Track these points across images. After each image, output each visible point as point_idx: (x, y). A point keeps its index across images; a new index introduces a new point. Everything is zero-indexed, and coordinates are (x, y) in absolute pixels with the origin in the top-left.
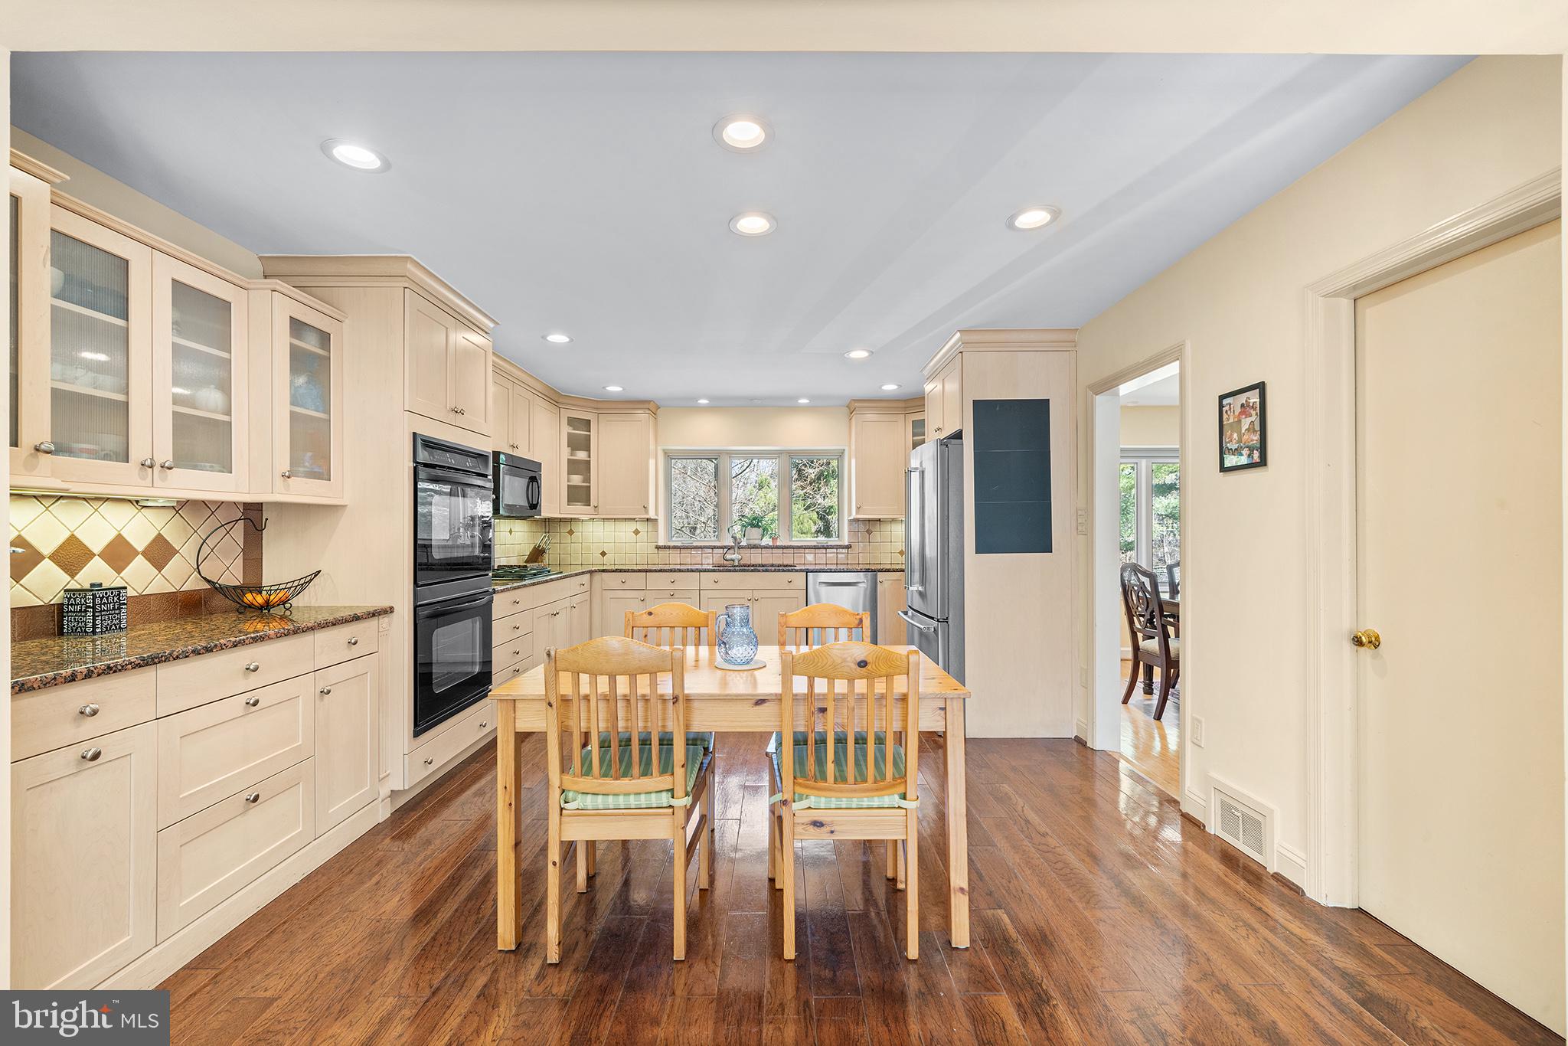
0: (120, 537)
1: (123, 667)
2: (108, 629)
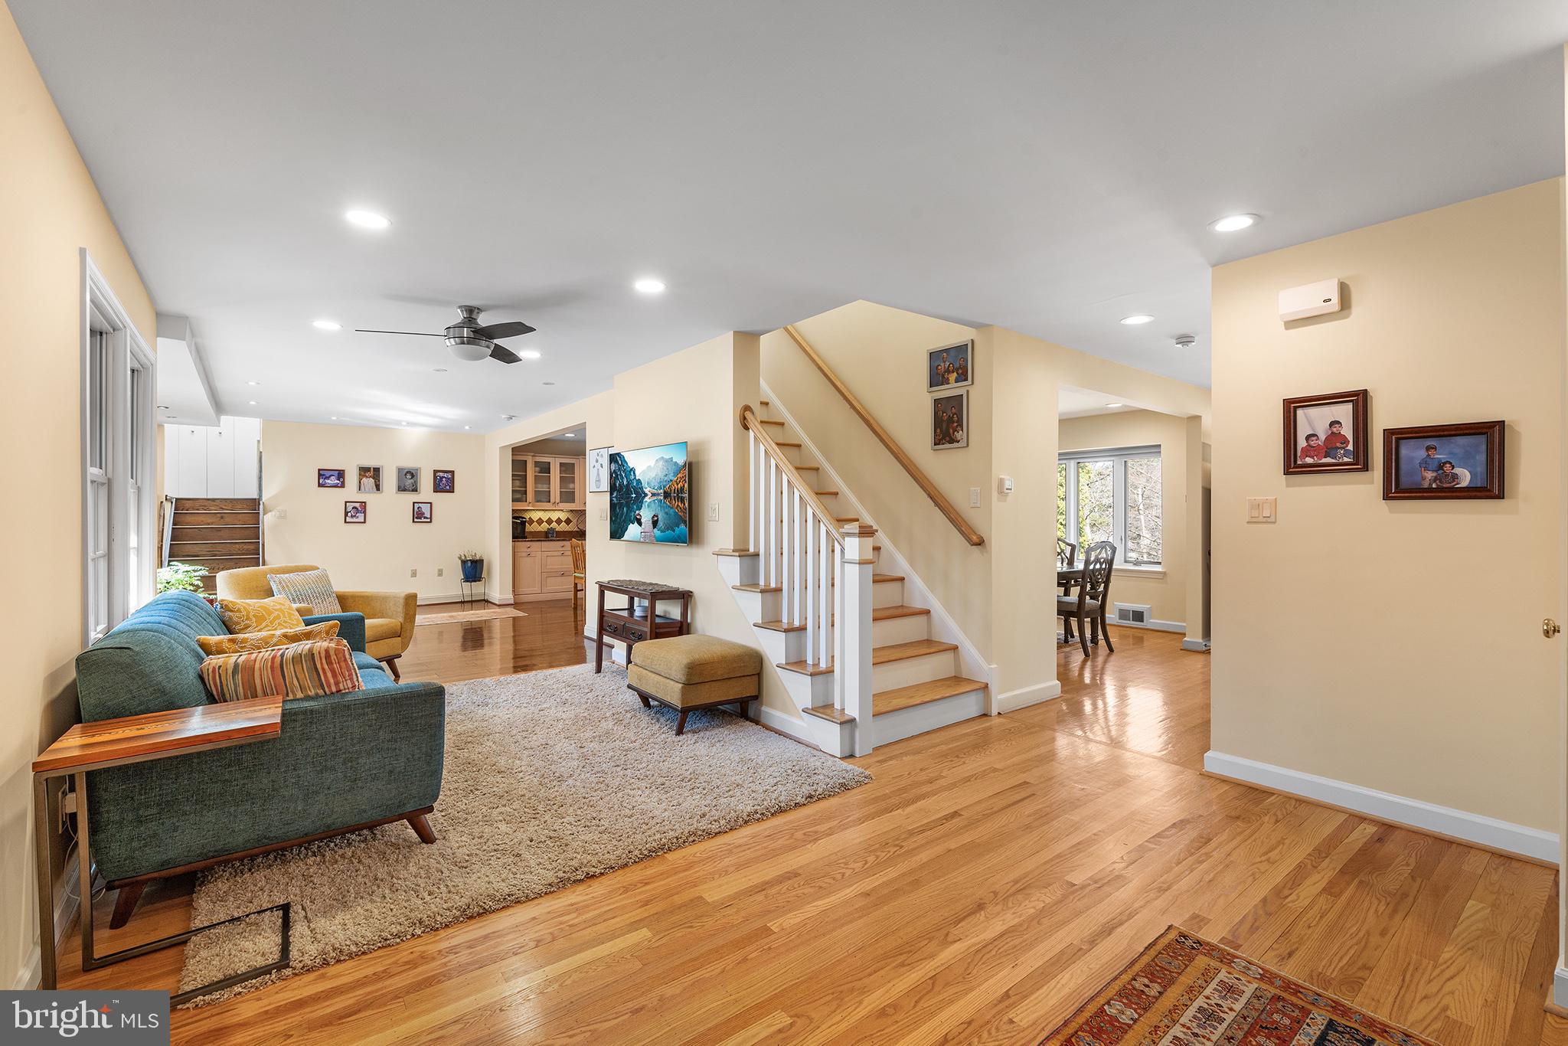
2: (550, 536)
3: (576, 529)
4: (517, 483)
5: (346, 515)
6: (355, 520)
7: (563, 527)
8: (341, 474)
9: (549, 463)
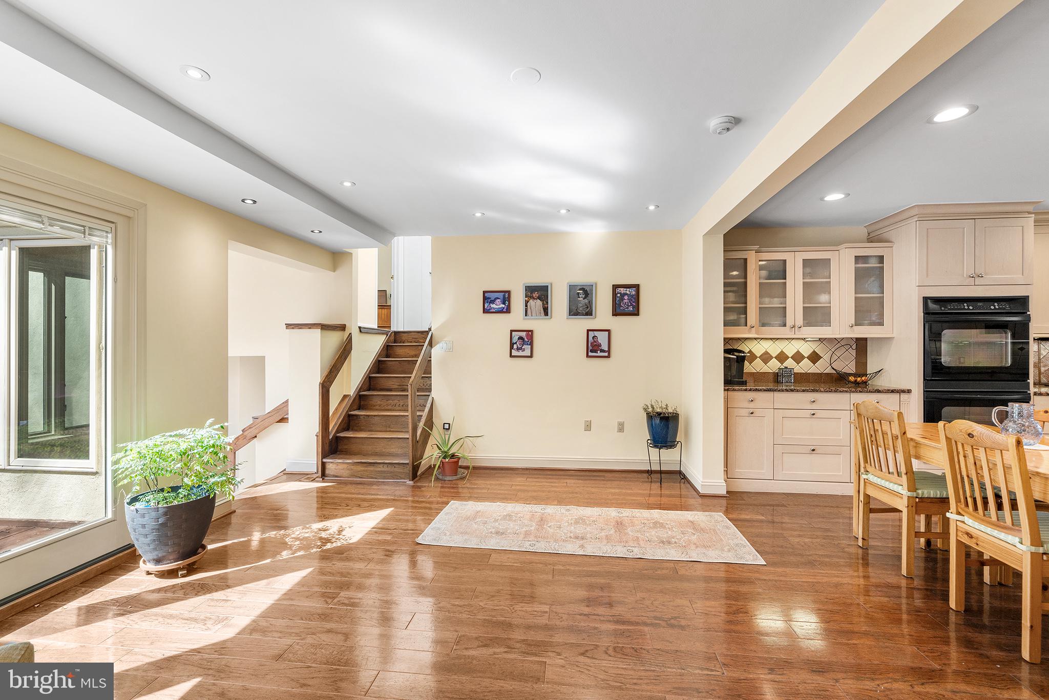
0: (798, 351)
1: (760, 389)
2: (787, 382)
3: (829, 370)
4: (732, 296)
5: (512, 348)
6: (520, 353)
7: (806, 366)
8: (506, 296)
9: (785, 261)
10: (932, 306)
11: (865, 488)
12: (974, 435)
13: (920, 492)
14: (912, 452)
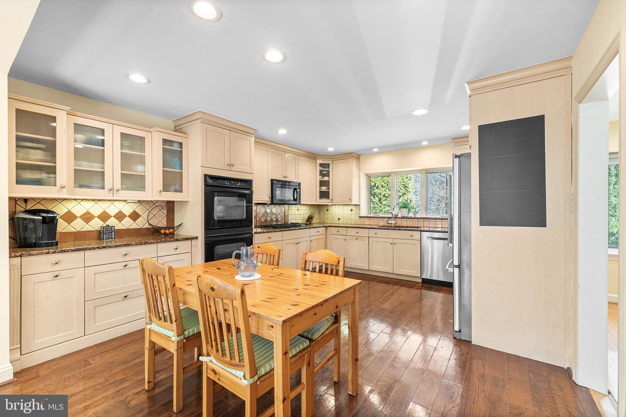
0: (120, 211)
1: (68, 250)
2: (108, 238)
9: (103, 130)
10: (210, 181)
11: (150, 336)
12: (215, 288)
13: (186, 333)
14: (181, 299)
